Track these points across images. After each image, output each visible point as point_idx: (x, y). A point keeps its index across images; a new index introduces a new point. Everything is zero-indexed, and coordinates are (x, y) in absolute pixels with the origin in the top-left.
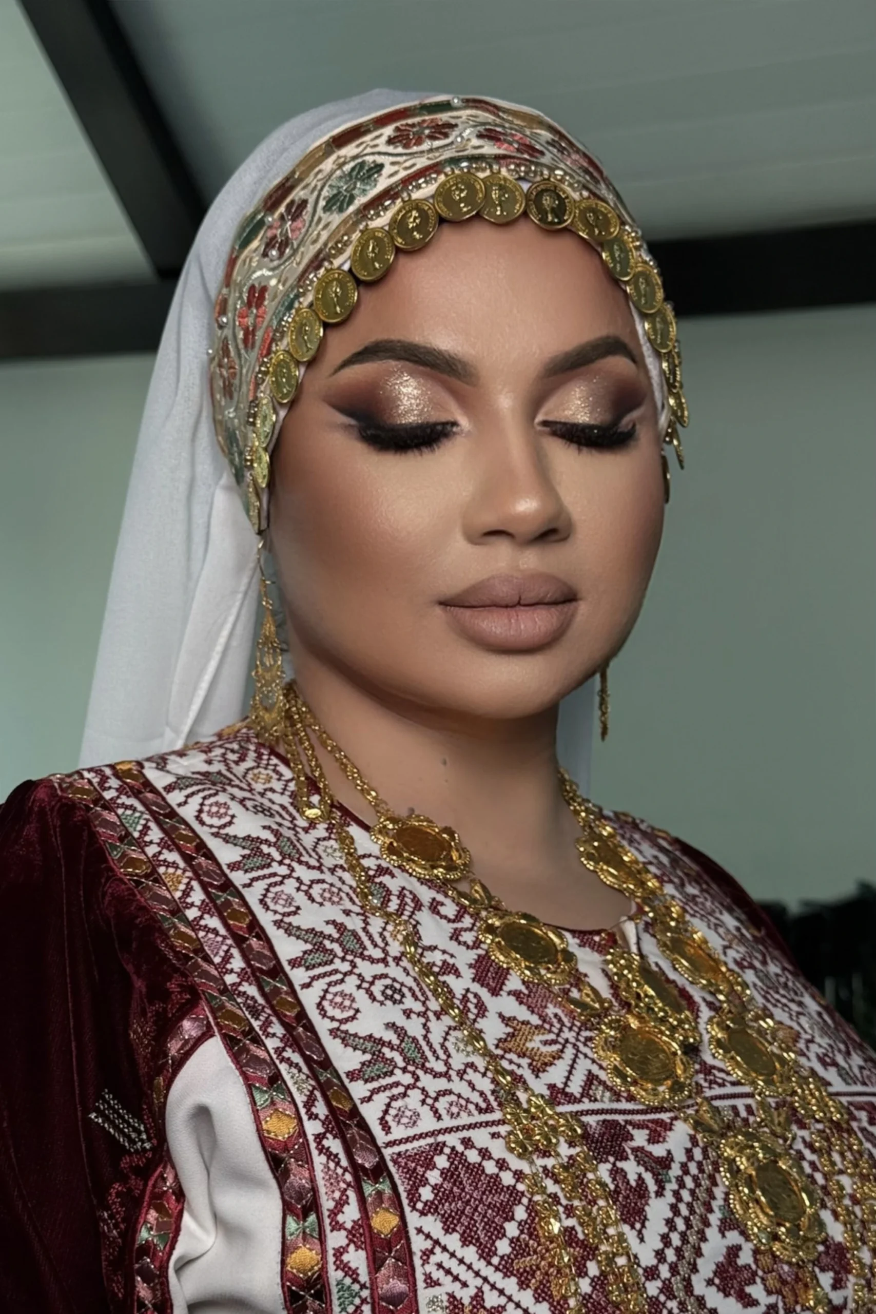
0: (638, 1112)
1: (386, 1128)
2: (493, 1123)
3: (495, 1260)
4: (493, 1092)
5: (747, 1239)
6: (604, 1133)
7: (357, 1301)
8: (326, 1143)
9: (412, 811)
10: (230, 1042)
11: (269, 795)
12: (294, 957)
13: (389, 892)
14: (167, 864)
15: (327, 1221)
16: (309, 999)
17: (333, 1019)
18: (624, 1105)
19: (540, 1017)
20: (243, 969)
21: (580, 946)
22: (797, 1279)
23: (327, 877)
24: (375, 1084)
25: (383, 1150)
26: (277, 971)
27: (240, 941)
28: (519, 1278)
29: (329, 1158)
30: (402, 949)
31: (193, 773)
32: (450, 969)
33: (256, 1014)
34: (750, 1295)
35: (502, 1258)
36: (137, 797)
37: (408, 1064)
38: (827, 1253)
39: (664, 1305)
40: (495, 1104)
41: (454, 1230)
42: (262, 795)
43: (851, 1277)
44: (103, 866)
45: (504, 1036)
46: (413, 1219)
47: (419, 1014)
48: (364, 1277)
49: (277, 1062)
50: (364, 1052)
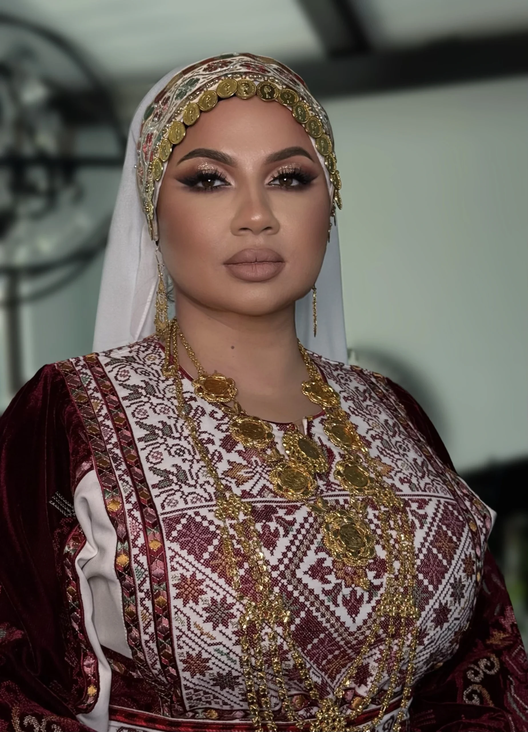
0: (285, 502)
1: (163, 507)
2: (211, 506)
3: (202, 561)
4: (214, 493)
5: (330, 555)
6: (264, 511)
7: (144, 576)
8: (132, 513)
9: (216, 371)
10: (100, 472)
11: (153, 366)
12: (140, 437)
13: (192, 408)
14: (95, 398)
15: (131, 544)
16: (143, 455)
17: (151, 463)
18: (279, 499)
19: (248, 461)
20: (116, 442)
21: (279, 430)
22: (355, 573)
23: (166, 402)
24: (163, 490)
25: (160, 516)
26: (132, 443)
27: (118, 430)
28: (212, 569)
29: (133, 519)
30: (190, 433)
31: (122, 357)
32: (211, 441)
33: (115, 461)
34: (327, 579)
35: (205, 560)
36: (90, 369)
37: (179, 481)
38: (374, 563)
39: (280, 581)
40: (214, 498)
41: (185, 549)
42: (149, 366)
43: (386, 574)
44: (67, 399)
45: (227, 470)
46: (167, 544)
47: (189, 461)
48: (146, 566)
49: (118, 480)
50: (161, 476)
